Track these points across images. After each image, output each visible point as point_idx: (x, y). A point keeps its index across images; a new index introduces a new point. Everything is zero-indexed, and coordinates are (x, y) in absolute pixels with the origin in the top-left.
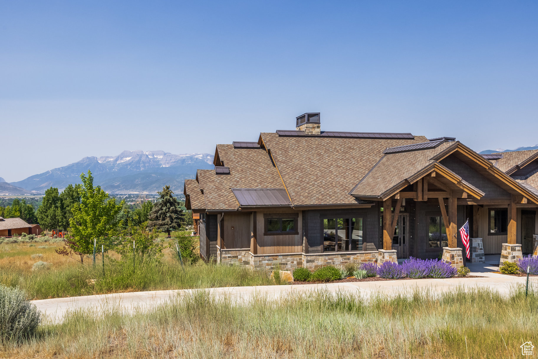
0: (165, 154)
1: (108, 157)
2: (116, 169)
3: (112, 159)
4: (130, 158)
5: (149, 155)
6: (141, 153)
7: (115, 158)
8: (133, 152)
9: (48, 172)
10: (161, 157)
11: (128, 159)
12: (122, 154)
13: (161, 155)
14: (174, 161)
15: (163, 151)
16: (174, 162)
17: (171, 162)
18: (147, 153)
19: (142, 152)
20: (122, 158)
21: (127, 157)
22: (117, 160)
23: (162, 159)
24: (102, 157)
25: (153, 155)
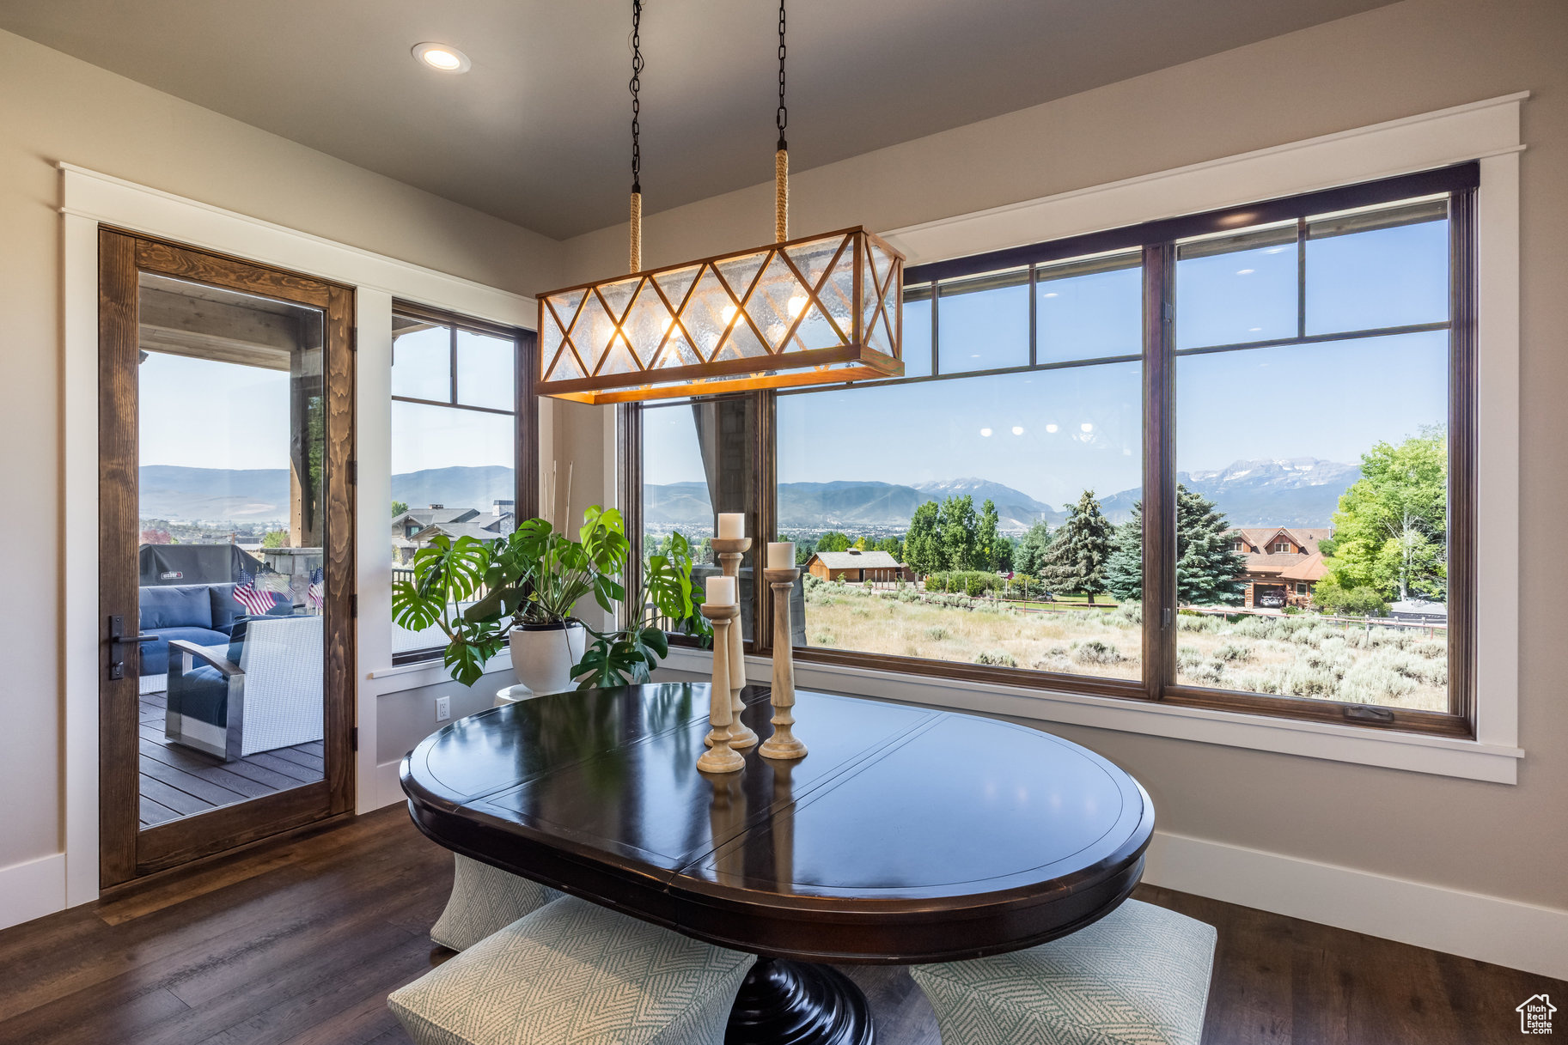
0: (1317, 463)
1: (1208, 472)
2: (1222, 490)
3: (1215, 475)
4: (1247, 472)
5: (1285, 465)
6: (1268, 463)
7: (1221, 473)
8: (1252, 462)
9: (1112, 497)
10: (1309, 468)
11: (1243, 473)
12: (1233, 465)
13: (1308, 464)
14: (1336, 473)
15: (1313, 458)
16: (1338, 476)
17: (1329, 476)
18: (1280, 463)
19: (1271, 461)
20: (1232, 473)
21: (1242, 470)
22: (1223, 475)
23: (1311, 471)
24: (1197, 473)
25: (1293, 466)
